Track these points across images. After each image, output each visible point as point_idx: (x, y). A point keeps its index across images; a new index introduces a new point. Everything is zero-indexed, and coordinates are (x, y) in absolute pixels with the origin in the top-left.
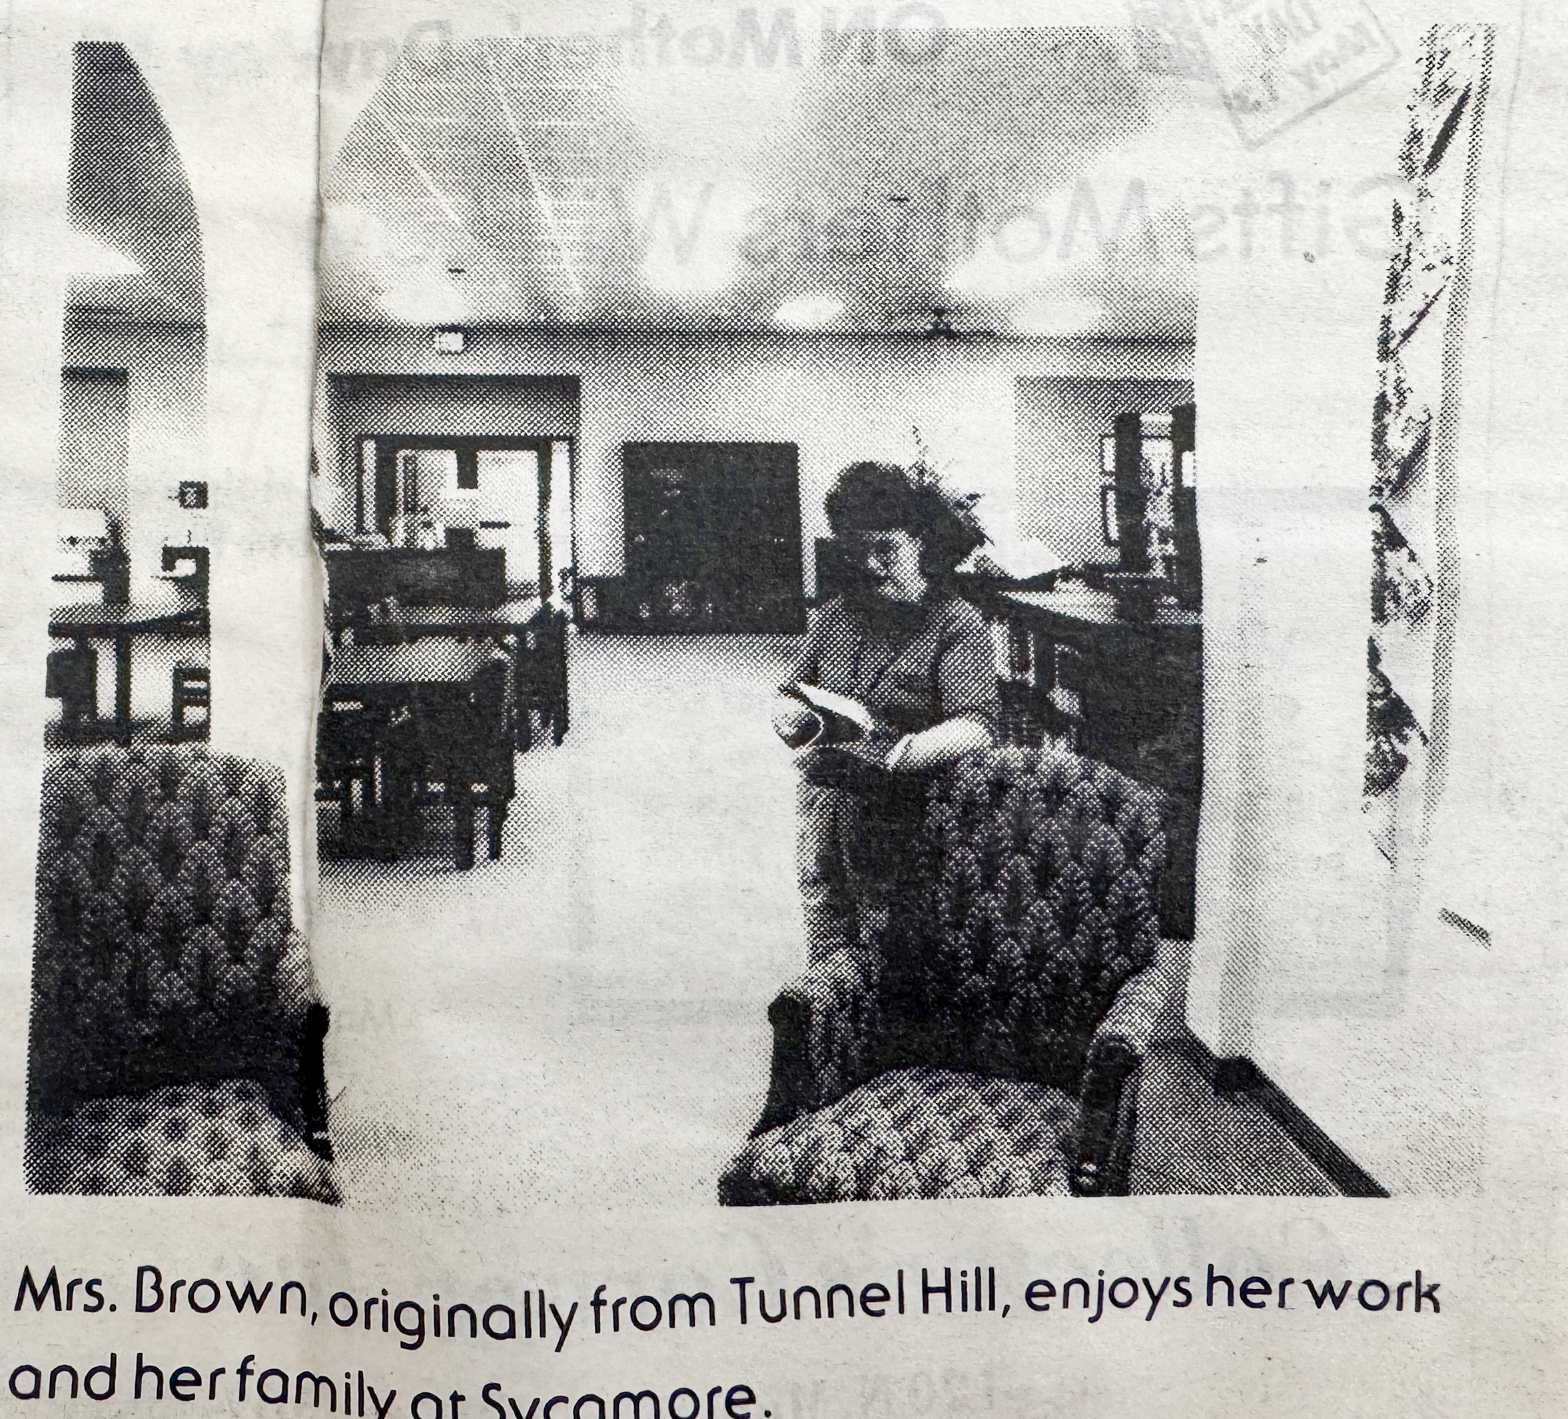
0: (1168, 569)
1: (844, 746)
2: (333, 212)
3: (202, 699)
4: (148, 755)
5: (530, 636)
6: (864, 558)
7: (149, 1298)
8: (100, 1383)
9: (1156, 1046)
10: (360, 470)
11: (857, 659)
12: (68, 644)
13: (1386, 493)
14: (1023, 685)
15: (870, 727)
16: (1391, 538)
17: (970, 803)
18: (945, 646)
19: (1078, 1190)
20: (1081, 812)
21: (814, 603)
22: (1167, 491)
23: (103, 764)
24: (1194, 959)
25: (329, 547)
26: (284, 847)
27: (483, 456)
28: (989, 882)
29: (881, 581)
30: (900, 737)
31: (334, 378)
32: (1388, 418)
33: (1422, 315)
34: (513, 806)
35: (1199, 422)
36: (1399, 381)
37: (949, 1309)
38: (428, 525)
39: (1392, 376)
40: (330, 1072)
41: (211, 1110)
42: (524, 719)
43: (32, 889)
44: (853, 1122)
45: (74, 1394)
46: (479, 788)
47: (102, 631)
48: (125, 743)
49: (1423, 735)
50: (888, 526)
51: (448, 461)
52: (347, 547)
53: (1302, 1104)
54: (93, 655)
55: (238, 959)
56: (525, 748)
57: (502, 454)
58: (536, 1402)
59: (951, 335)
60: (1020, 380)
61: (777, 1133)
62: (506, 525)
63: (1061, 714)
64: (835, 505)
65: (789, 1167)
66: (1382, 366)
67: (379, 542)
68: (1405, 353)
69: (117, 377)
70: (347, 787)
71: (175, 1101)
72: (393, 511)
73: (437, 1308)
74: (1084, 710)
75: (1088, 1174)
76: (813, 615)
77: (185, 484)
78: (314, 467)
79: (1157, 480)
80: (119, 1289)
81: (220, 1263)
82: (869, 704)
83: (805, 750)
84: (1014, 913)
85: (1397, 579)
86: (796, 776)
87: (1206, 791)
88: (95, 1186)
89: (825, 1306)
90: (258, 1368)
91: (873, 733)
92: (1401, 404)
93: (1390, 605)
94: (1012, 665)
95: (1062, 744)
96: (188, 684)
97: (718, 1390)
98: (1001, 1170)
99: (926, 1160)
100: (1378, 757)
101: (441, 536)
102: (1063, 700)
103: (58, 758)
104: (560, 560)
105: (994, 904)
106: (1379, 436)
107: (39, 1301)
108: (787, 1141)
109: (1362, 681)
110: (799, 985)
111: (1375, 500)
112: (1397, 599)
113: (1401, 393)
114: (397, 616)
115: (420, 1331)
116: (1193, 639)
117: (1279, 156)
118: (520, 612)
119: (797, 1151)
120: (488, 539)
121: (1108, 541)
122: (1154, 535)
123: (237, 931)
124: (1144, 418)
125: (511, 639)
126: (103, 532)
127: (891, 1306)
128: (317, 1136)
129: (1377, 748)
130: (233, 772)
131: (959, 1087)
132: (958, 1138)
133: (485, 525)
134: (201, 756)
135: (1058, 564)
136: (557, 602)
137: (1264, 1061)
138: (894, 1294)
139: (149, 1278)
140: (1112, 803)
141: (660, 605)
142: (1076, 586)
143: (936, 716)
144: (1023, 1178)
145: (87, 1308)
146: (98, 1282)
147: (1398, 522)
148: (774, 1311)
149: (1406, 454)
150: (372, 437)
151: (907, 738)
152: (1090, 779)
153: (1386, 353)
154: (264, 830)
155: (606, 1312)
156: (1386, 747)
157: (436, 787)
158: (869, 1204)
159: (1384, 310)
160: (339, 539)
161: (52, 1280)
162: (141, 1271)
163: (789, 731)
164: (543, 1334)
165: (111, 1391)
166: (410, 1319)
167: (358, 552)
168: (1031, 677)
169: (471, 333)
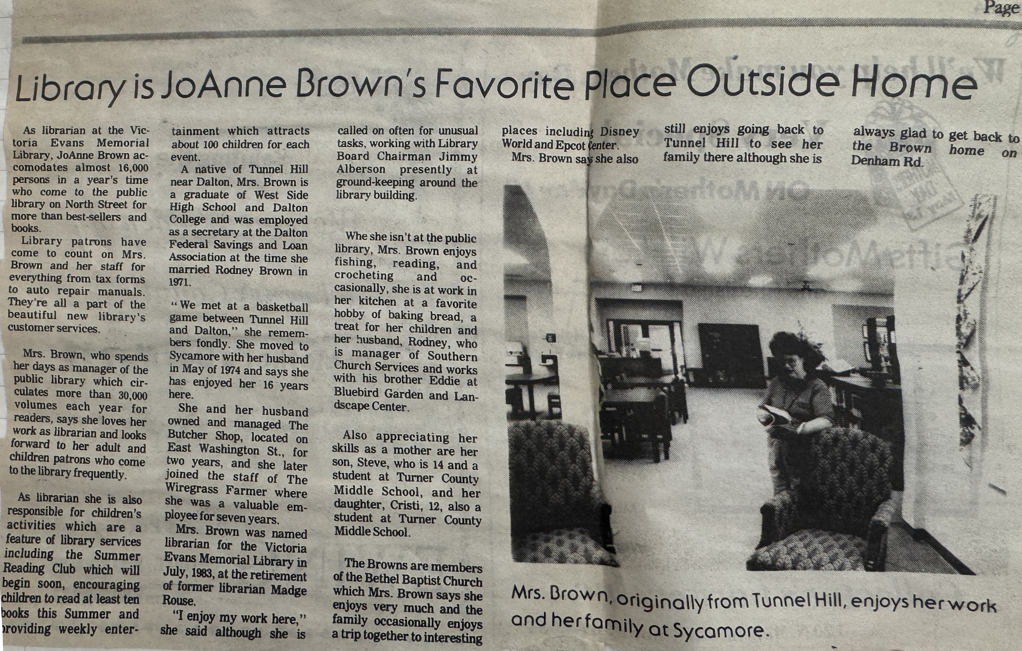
0: (888, 370)
1: (782, 426)
2: (596, 244)
3: (558, 405)
4: (542, 423)
5: (672, 387)
6: (784, 364)
7: (555, 595)
8: (541, 621)
9: (892, 524)
10: (608, 331)
11: (785, 398)
12: (512, 387)
13: (962, 347)
14: (842, 407)
15: (790, 420)
16: (964, 362)
17: (826, 445)
18: (815, 393)
19: (867, 569)
20: (864, 448)
21: (769, 378)
22: (886, 344)
23: (527, 426)
24: (904, 497)
25: (600, 356)
26: (590, 454)
27: (651, 327)
28: (833, 471)
29: (791, 372)
30: (801, 423)
31: (598, 300)
32: (961, 323)
33: (972, 289)
34: (672, 443)
35: (896, 322)
36: (965, 311)
37: (825, 605)
38: (634, 350)
39: (962, 309)
40: (612, 525)
41: (571, 537)
42: (673, 415)
43: (507, 466)
44: (790, 545)
45: (533, 624)
46: (660, 437)
47: (523, 383)
48: (533, 419)
49: (979, 427)
50: (792, 353)
51: (639, 328)
52: (606, 356)
53: (944, 545)
54: (521, 391)
55: (577, 490)
56: (674, 423)
57: (657, 327)
58: (692, 629)
59: (810, 290)
60: (834, 306)
61: (765, 548)
62: (660, 350)
63: (855, 417)
64: (773, 346)
65: (769, 559)
66: (958, 305)
67: (617, 355)
68: (966, 301)
69: (523, 298)
70: (613, 435)
71: (559, 534)
72: (621, 345)
73: (657, 600)
74: (863, 415)
75: (870, 564)
76: (769, 383)
77: (548, 335)
78: (591, 329)
79: (882, 340)
80: (545, 592)
81: (577, 585)
82: (790, 413)
83: (769, 427)
84: (842, 480)
85: (967, 376)
86: (767, 435)
87: (906, 443)
88: (535, 560)
89: (784, 603)
90: (592, 617)
91: (792, 422)
92: (966, 318)
93: (965, 384)
94: (837, 400)
95: (856, 427)
96: (553, 400)
97: (751, 627)
98: (841, 562)
99: (816, 558)
100: (963, 433)
101: (639, 353)
102: (855, 412)
103: (512, 424)
104: (680, 362)
105: (834, 477)
106: (958, 328)
107: (519, 595)
108: (768, 551)
109: (956, 409)
110: (771, 502)
111: (958, 349)
112: (967, 382)
113: (965, 314)
114: (626, 380)
115: (651, 606)
116: (898, 394)
117: (922, 235)
118: (668, 379)
119: (772, 554)
120: (655, 355)
121: (867, 360)
122: (883, 359)
123: (576, 481)
124: (877, 320)
125: (666, 388)
126: (521, 350)
127: (806, 604)
128: (608, 546)
129: (964, 431)
130: (571, 430)
131: (825, 536)
132: (826, 551)
133: (653, 350)
134: (559, 424)
135: (850, 368)
136: (680, 376)
137: (930, 530)
138: (806, 599)
139: (555, 589)
140: (874, 447)
141: (716, 378)
142: (857, 375)
143: (812, 416)
144: (848, 565)
145: (535, 598)
146: (538, 590)
147: (966, 357)
148: (767, 604)
149: (968, 334)
150: (612, 320)
151: (803, 423)
152: (867, 438)
153: (959, 301)
154: (582, 448)
155: (713, 602)
156: (967, 431)
157: (645, 436)
158: (798, 571)
159: (959, 287)
160: (603, 354)
161: (523, 589)
162: (552, 587)
163: (763, 420)
164: (693, 608)
165: (545, 623)
166: (647, 603)
167: (611, 359)
168: (844, 405)
169: (645, 286)
